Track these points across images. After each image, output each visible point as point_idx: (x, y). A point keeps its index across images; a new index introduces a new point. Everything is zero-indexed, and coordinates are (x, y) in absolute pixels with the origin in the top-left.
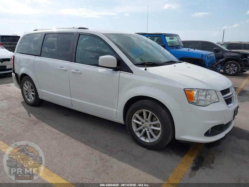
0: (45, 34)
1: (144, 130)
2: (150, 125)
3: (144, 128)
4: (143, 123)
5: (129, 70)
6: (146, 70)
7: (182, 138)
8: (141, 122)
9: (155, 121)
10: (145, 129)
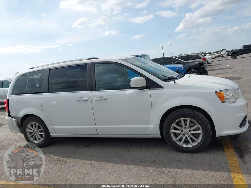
0: (50, 70)
1: (184, 138)
2: (190, 131)
3: (184, 135)
4: (182, 131)
5: (159, 87)
6: (175, 83)
7: (222, 134)
8: (180, 130)
9: (194, 126)
10: (186, 136)
